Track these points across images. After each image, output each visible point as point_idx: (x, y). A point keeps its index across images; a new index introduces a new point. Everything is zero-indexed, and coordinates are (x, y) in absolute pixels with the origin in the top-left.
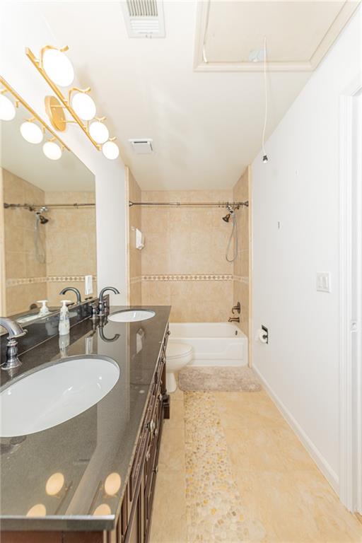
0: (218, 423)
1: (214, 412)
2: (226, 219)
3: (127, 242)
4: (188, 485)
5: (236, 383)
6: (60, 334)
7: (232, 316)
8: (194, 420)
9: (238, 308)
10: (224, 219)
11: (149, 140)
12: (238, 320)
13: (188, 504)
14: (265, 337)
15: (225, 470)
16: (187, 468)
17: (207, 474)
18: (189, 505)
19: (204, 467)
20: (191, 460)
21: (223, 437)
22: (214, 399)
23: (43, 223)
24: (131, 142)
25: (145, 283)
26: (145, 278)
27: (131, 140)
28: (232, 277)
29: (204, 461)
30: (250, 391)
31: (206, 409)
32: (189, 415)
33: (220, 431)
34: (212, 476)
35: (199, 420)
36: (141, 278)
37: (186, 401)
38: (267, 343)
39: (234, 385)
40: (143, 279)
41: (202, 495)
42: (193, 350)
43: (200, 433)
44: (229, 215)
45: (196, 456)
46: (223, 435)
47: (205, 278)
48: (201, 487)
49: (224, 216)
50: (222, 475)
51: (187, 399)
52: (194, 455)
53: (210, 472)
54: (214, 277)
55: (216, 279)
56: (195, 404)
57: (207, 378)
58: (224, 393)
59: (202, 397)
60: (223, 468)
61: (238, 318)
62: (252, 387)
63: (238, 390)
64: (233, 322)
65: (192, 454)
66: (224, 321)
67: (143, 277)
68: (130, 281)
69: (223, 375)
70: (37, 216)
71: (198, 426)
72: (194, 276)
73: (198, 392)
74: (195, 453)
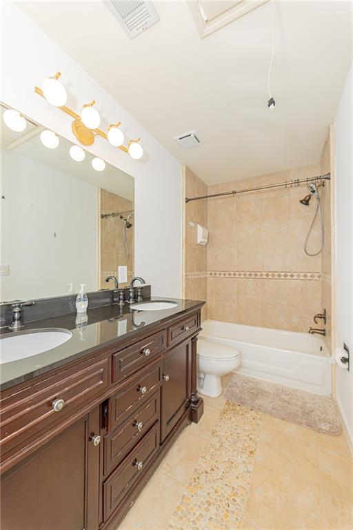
0: (251, 453)
1: (251, 436)
2: (306, 202)
3: (182, 236)
4: (182, 503)
5: (300, 414)
6: (78, 312)
7: (315, 326)
8: (224, 436)
9: (323, 316)
10: (301, 202)
11: (192, 132)
12: (323, 333)
13: (171, 522)
14: (345, 360)
15: (233, 512)
16: (190, 484)
17: (209, 504)
18: (173, 525)
19: (209, 494)
20: (198, 478)
21: (249, 472)
22: (260, 422)
23: (128, 227)
24: (176, 140)
25: (210, 279)
26: (211, 274)
27: (176, 138)
28: (319, 277)
29: (213, 488)
30: (319, 430)
31: (244, 430)
32: (220, 429)
33: (250, 462)
34: (213, 509)
35: (229, 439)
36: (207, 274)
37: (224, 412)
38: (348, 369)
39: (297, 416)
40: (209, 275)
41: (191, 523)
42: (240, 356)
43: (223, 453)
44: (310, 196)
45: (206, 477)
46: (251, 469)
47: (279, 276)
48: (194, 514)
49: (302, 199)
50: (226, 516)
51: (227, 410)
52: (205, 474)
53: (214, 504)
54: (292, 276)
55: (295, 277)
56: (233, 419)
57: (261, 395)
58: (278, 420)
59: (246, 415)
60: (232, 508)
61: (324, 330)
62: (324, 427)
63: (301, 423)
64: (315, 334)
65: (202, 473)
66: (301, 331)
67: (209, 273)
68: (186, 275)
69: (286, 398)
70: (125, 222)
71: (226, 445)
72: (264, 274)
73: (244, 407)
74: (207, 473)
